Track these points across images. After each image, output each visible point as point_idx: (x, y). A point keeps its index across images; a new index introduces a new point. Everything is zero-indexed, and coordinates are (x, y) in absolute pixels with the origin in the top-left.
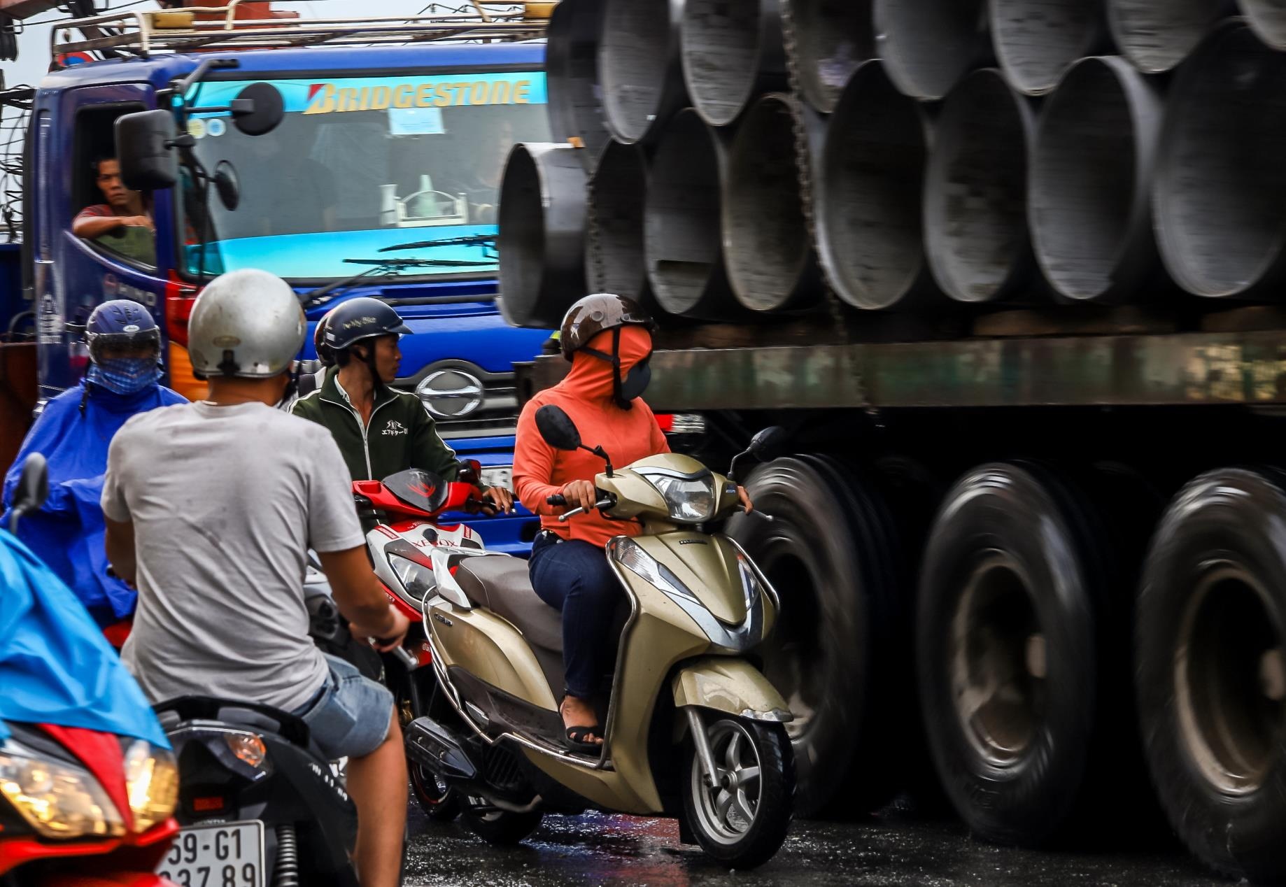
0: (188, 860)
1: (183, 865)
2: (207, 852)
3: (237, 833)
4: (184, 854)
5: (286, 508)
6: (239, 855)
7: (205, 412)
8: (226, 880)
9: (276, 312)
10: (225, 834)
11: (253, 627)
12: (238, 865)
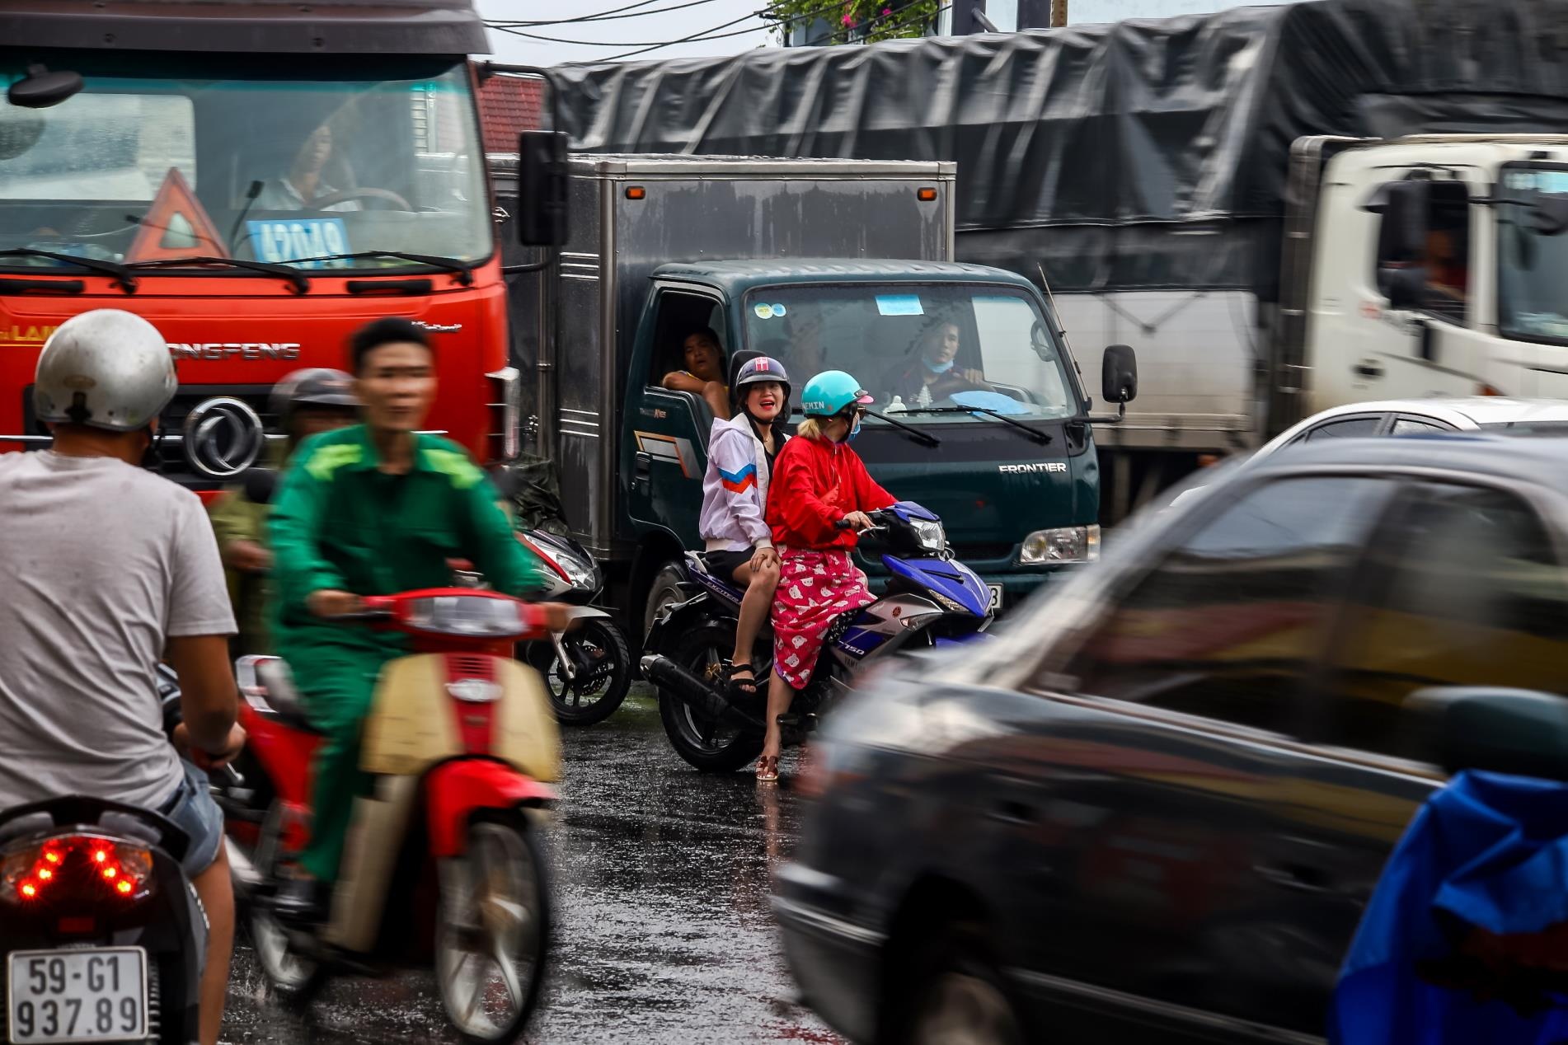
0: (54, 990)
1: (48, 995)
2: (77, 982)
3: (114, 962)
4: (50, 983)
5: (151, 580)
6: (116, 987)
7: (54, 464)
8: (101, 1015)
9: (142, 356)
10: (100, 962)
11: (104, 714)
12: (116, 999)
